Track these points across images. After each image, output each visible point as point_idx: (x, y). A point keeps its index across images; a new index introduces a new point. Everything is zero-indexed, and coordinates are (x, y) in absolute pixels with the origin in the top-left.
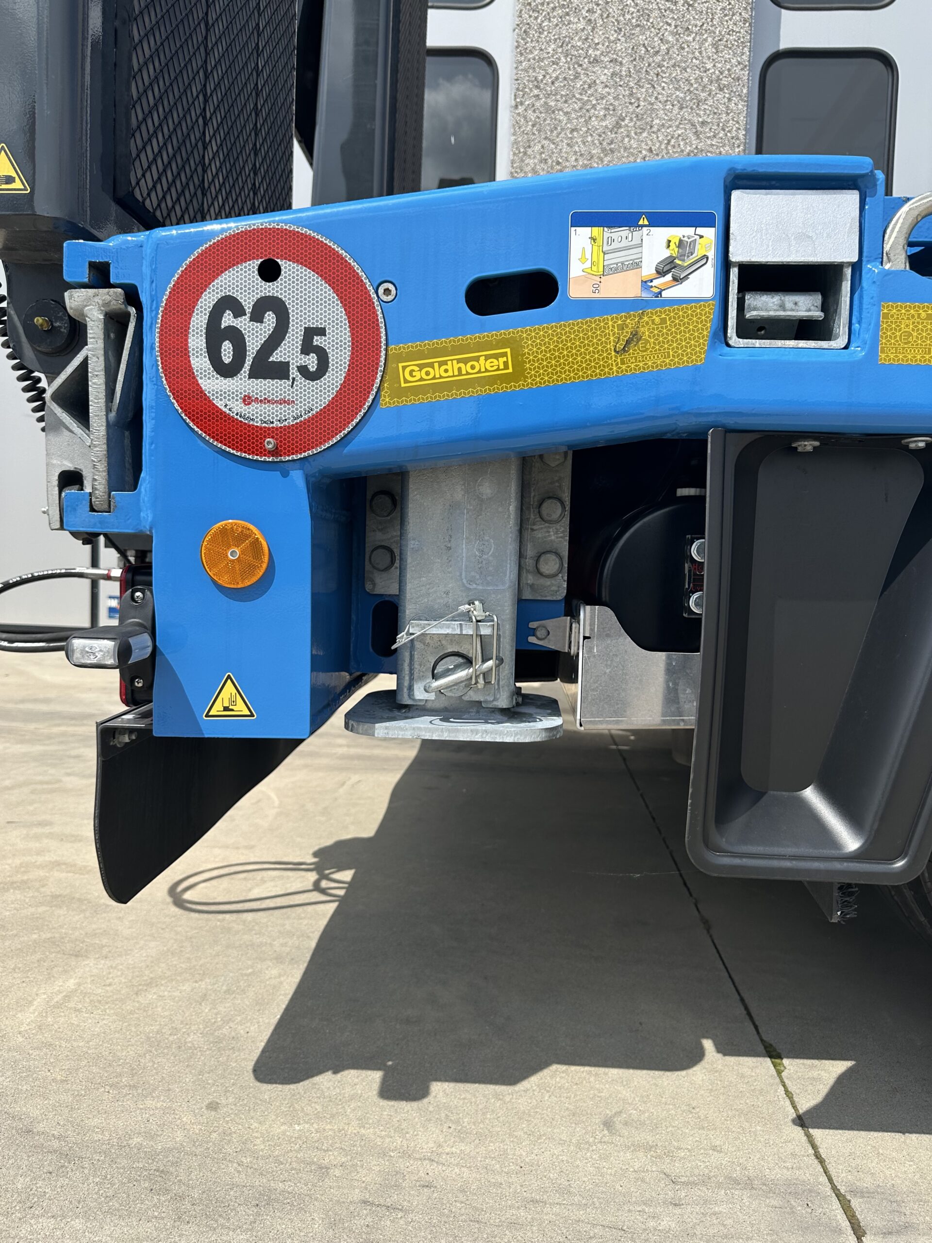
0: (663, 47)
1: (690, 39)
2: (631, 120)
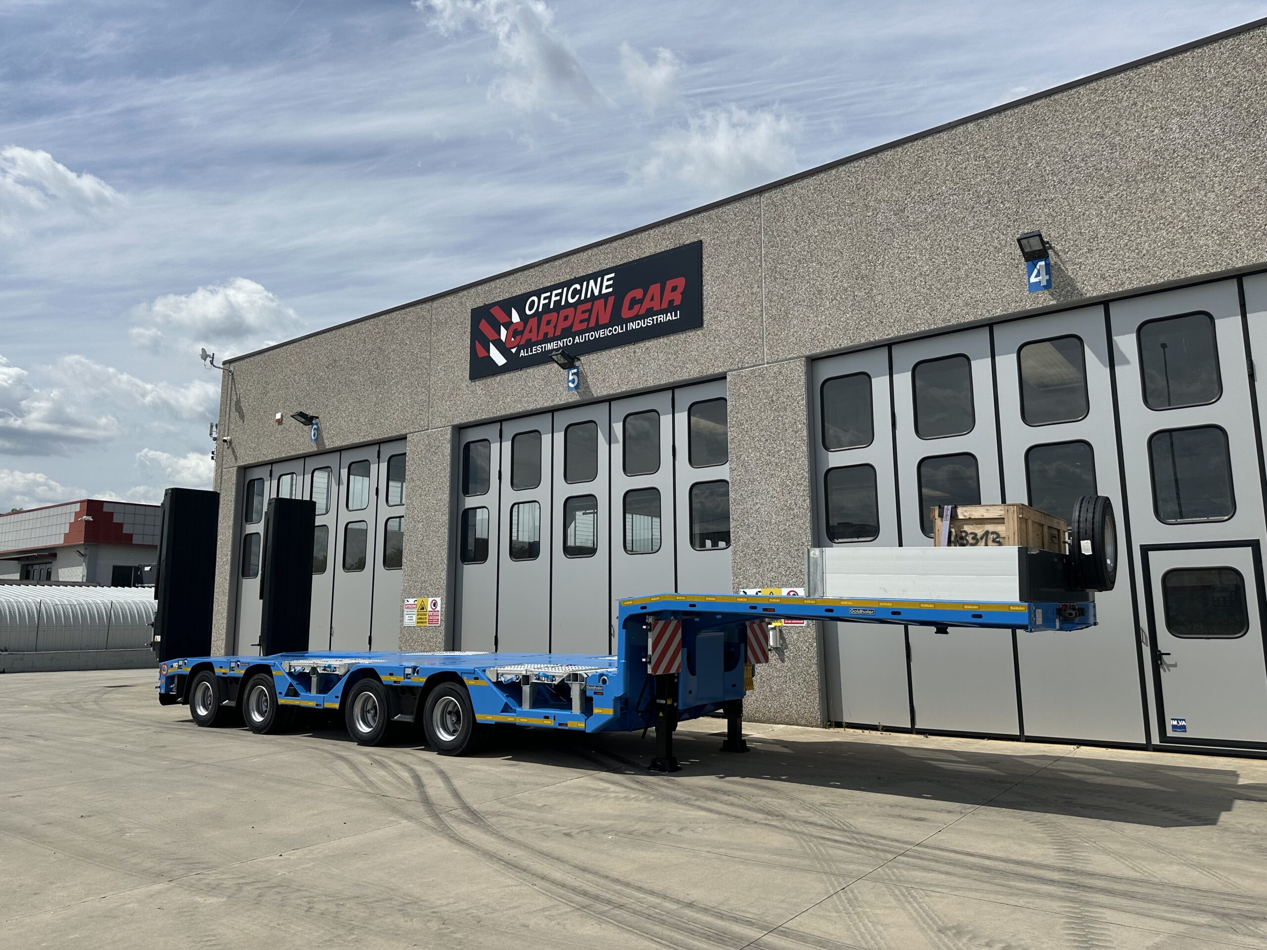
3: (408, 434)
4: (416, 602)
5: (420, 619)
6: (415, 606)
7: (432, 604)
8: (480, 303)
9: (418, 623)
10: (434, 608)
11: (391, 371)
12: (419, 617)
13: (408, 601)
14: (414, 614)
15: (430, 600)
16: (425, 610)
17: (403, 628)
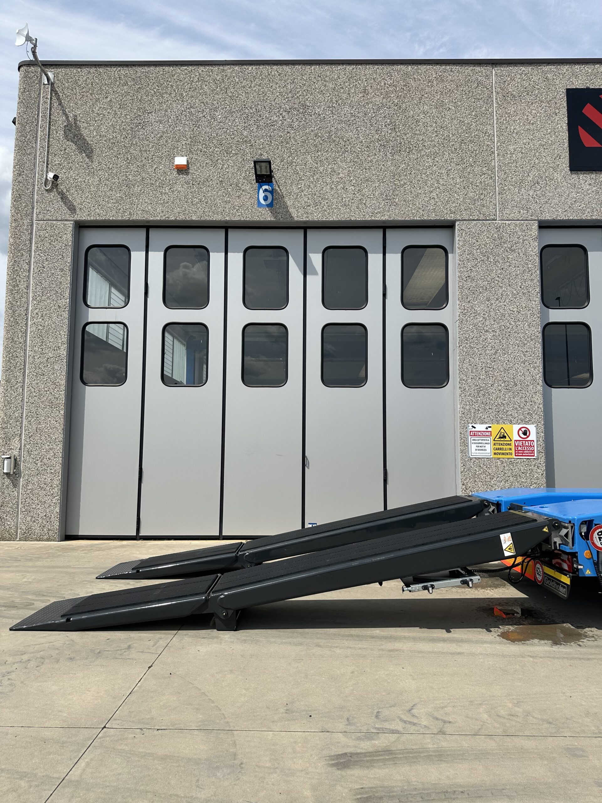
0: (511, 326)
1: (520, 323)
2: (501, 351)
3: (459, 220)
4: (489, 429)
5: (498, 449)
6: (487, 434)
7: (521, 432)
8: (578, 84)
9: (495, 454)
10: (526, 437)
11: (421, 138)
12: (497, 447)
13: (475, 428)
14: (486, 443)
15: (516, 427)
16: (507, 439)
17: (467, 459)
